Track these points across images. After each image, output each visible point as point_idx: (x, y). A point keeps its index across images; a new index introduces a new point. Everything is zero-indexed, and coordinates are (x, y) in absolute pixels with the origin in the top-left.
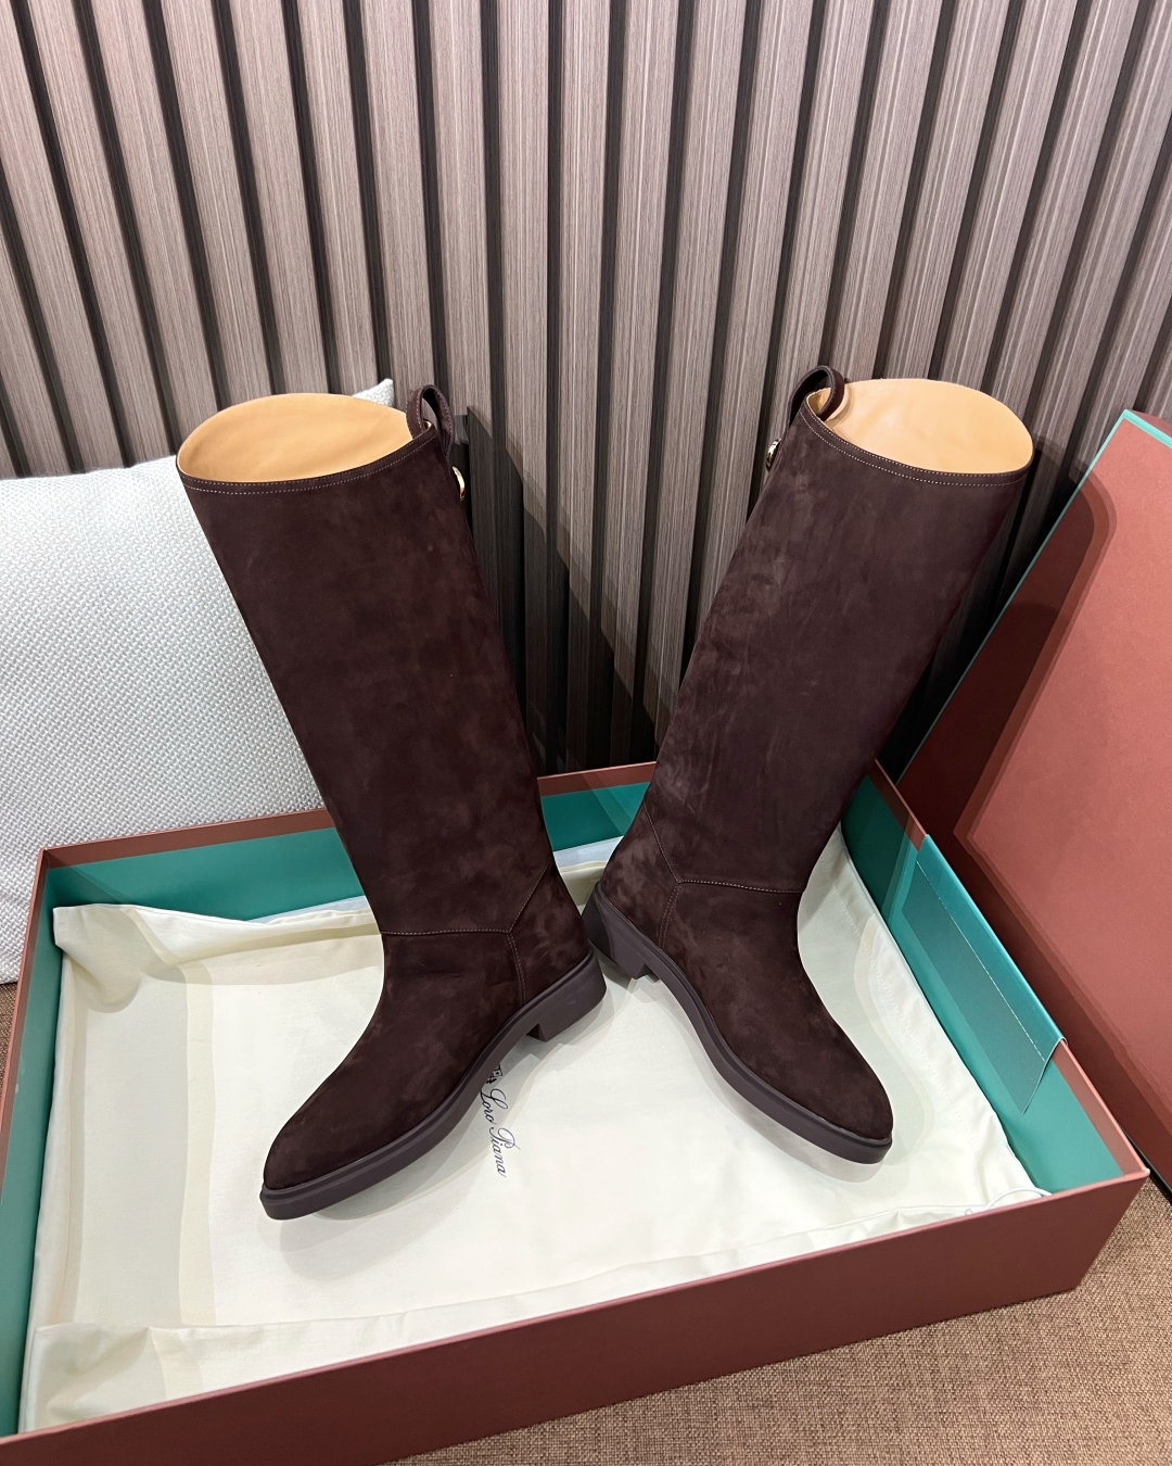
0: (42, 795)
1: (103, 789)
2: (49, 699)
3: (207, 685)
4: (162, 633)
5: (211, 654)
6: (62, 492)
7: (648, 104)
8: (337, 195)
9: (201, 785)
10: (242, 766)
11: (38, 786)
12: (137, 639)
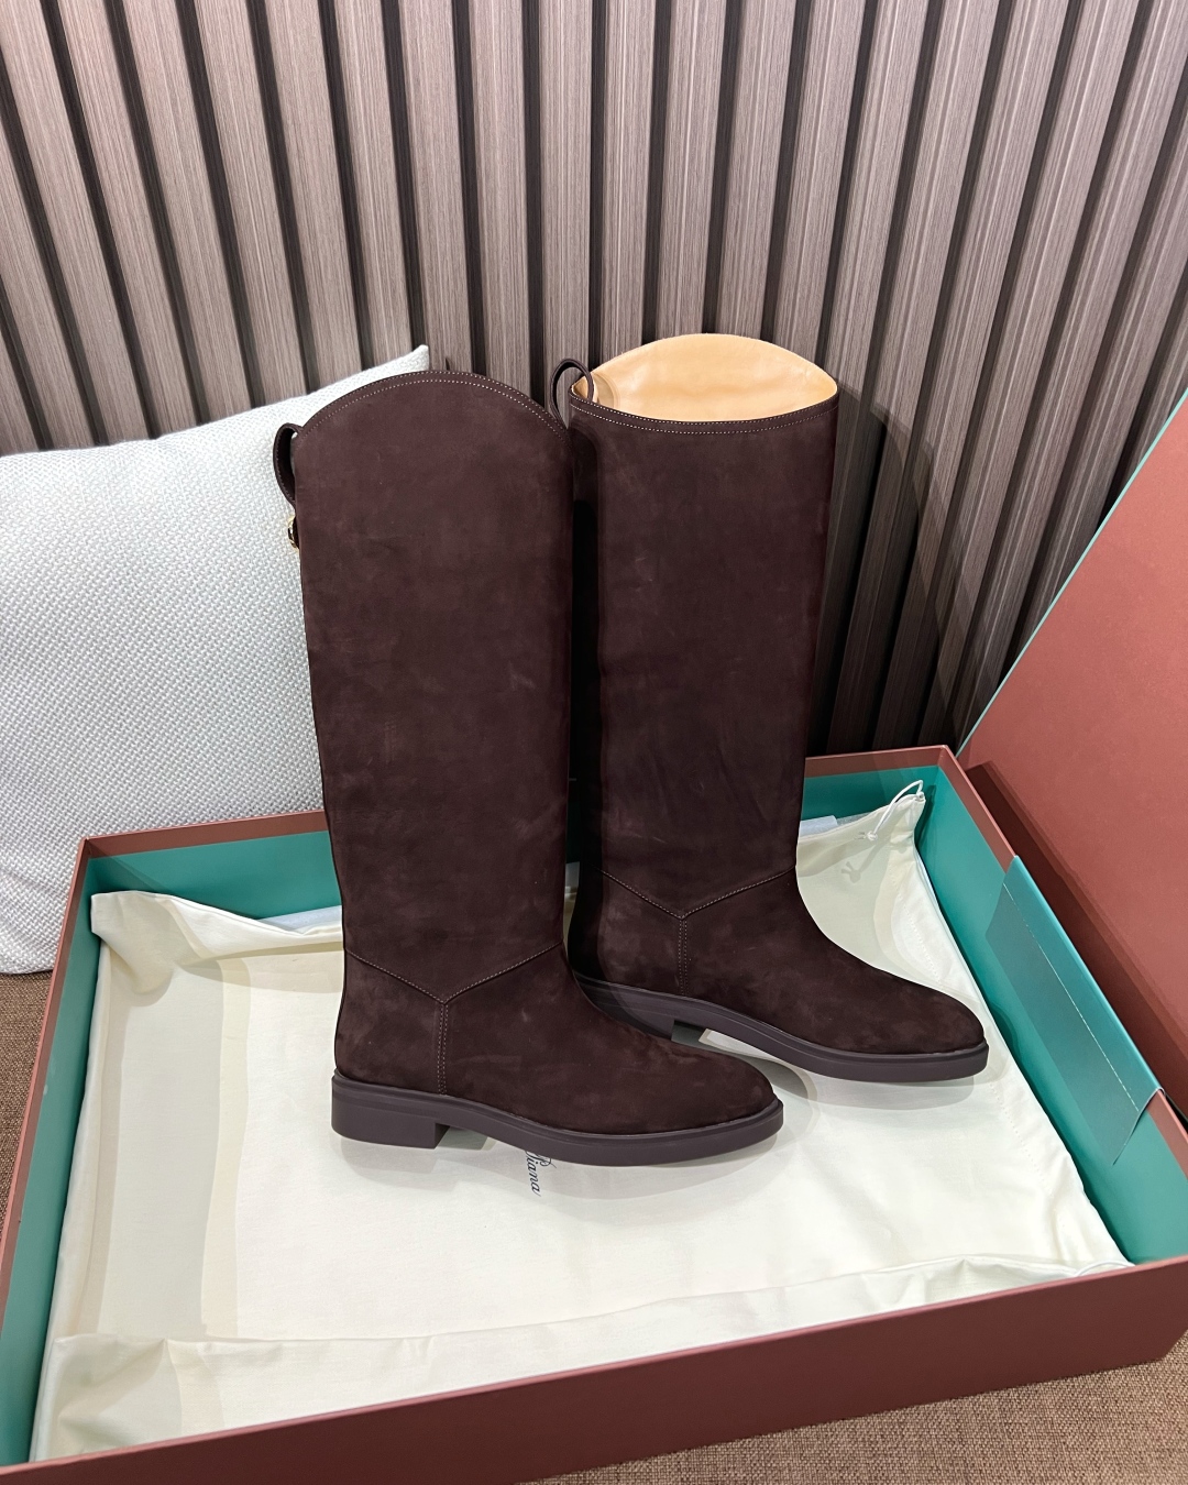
0: (69, 781)
1: (131, 774)
2: (75, 682)
3: (238, 666)
4: (191, 612)
5: (242, 633)
6: (87, 466)
7: (697, 51)
8: (369, 152)
9: (232, 770)
10: (274, 749)
11: (64, 771)
12: (166, 619)
